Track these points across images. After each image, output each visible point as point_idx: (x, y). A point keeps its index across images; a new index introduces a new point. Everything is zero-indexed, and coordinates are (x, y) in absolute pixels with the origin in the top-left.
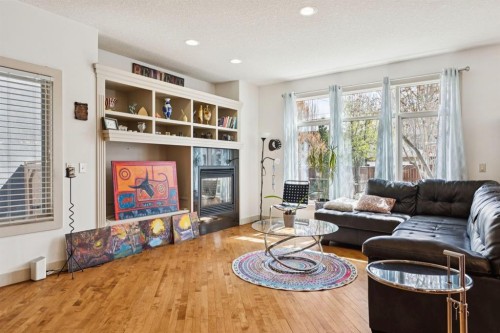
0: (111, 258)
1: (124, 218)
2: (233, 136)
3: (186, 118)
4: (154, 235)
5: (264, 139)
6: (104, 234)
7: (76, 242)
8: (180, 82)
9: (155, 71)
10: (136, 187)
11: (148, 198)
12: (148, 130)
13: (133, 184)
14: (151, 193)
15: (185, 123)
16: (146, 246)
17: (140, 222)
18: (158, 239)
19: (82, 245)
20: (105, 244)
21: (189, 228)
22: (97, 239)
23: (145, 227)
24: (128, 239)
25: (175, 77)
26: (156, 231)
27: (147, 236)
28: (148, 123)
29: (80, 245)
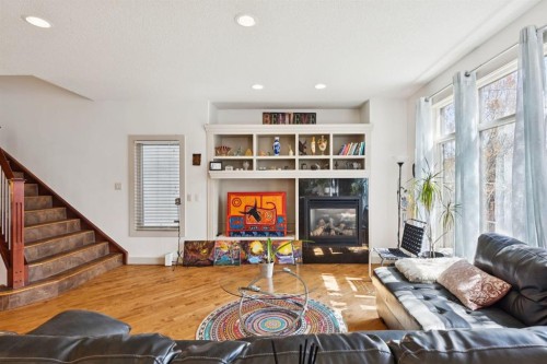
0: (211, 264)
1: (233, 236)
2: (361, 163)
3: (291, 152)
4: (254, 254)
5: (401, 164)
6: (210, 245)
7: (190, 247)
9: (283, 114)
10: (245, 213)
11: (256, 222)
12: (251, 168)
13: (243, 210)
14: (258, 218)
15: (291, 157)
16: (245, 262)
17: (241, 242)
18: (257, 258)
19: (194, 250)
20: (209, 252)
21: (290, 254)
22: (204, 248)
23: (245, 245)
24: (229, 253)
25: (305, 114)
26: (254, 251)
27: (247, 253)
28: (251, 161)
29: (192, 250)
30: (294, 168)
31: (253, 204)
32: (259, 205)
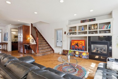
6: (67, 51)
8: (94, 20)
9: (86, 20)
10: (75, 45)
11: (77, 47)
12: (76, 34)
13: (75, 44)
14: (78, 46)
15: (86, 31)
17: (74, 51)
18: (77, 55)
20: (67, 53)
21: (85, 56)
23: (75, 52)
24: (71, 53)
25: (92, 19)
27: (75, 54)
29: (64, 52)
30: (87, 34)
31: (77, 43)
32: (78, 43)
